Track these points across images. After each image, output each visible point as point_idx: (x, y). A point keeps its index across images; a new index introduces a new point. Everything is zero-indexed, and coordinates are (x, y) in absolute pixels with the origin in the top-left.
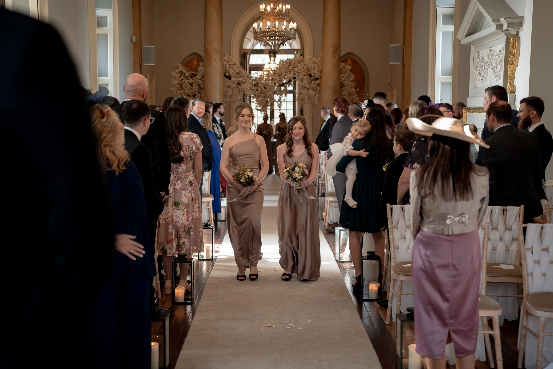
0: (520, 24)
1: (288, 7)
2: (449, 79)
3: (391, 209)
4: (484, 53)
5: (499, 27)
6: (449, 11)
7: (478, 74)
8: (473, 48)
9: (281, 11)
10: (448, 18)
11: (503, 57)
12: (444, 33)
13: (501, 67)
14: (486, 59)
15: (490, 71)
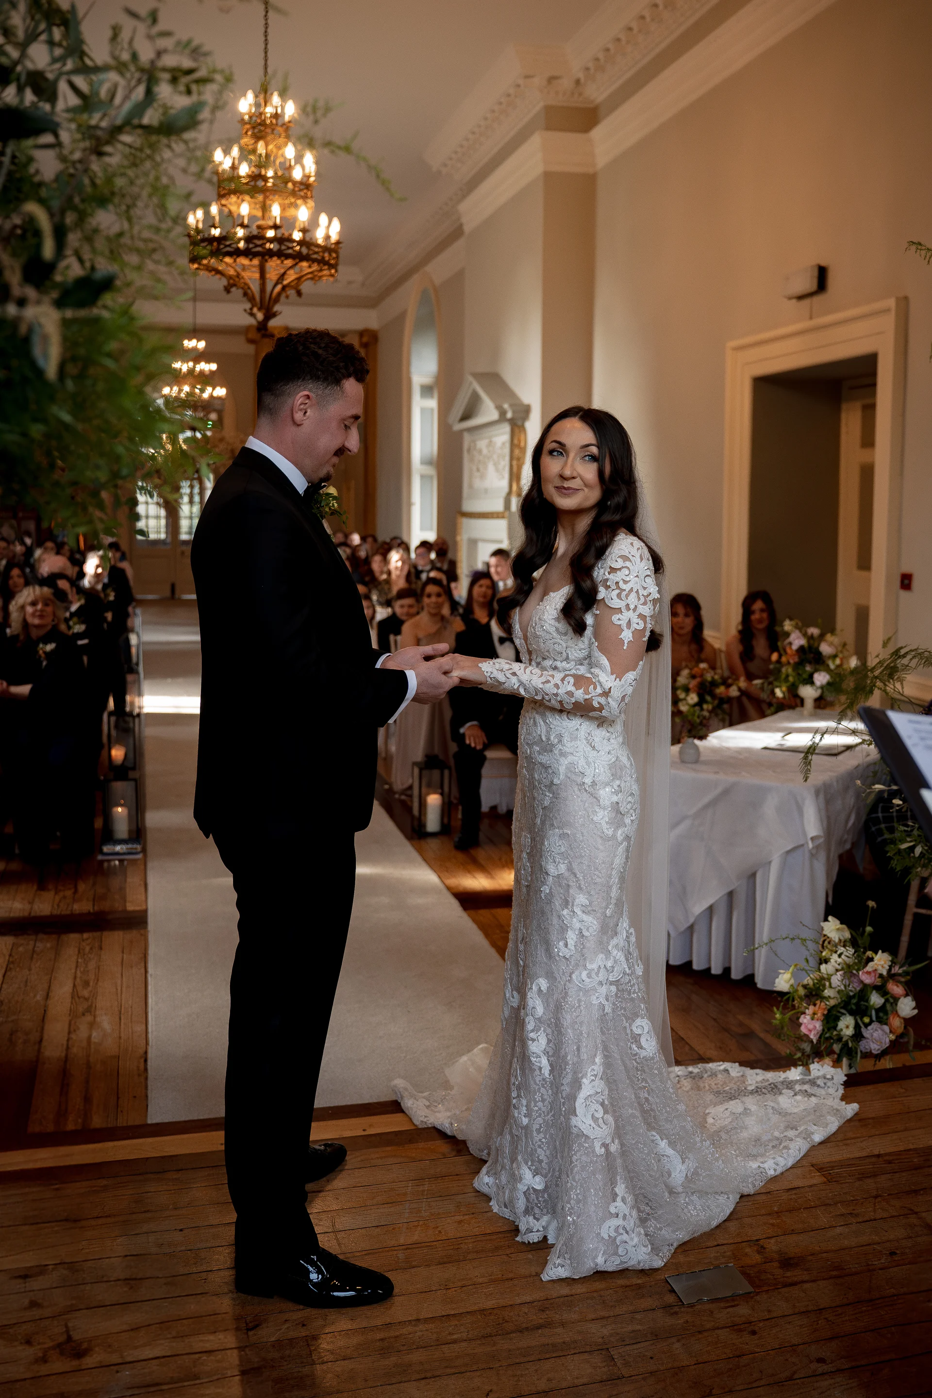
0: (526, 411)
1: (214, 367)
2: (431, 471)
3: (396, 642)
4: (482, 444)
5: (503, 413)
6: (427, 380)
7: (475, 468)
8: (467, 437)
9: (202, 372)
10: (427, 390)
11: (507, 451)
12: (423, 410)
13: (505, 463)
14: (485, 451)
15: (491, 468)
